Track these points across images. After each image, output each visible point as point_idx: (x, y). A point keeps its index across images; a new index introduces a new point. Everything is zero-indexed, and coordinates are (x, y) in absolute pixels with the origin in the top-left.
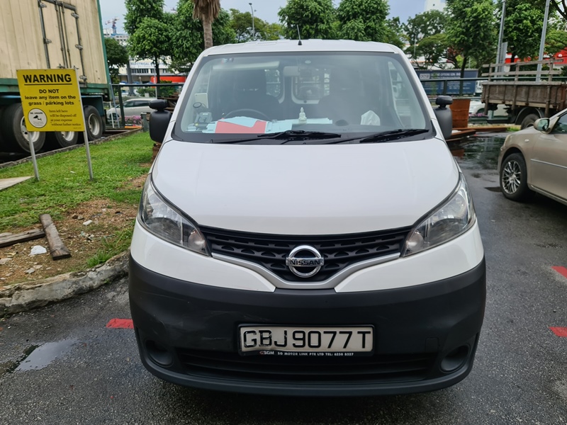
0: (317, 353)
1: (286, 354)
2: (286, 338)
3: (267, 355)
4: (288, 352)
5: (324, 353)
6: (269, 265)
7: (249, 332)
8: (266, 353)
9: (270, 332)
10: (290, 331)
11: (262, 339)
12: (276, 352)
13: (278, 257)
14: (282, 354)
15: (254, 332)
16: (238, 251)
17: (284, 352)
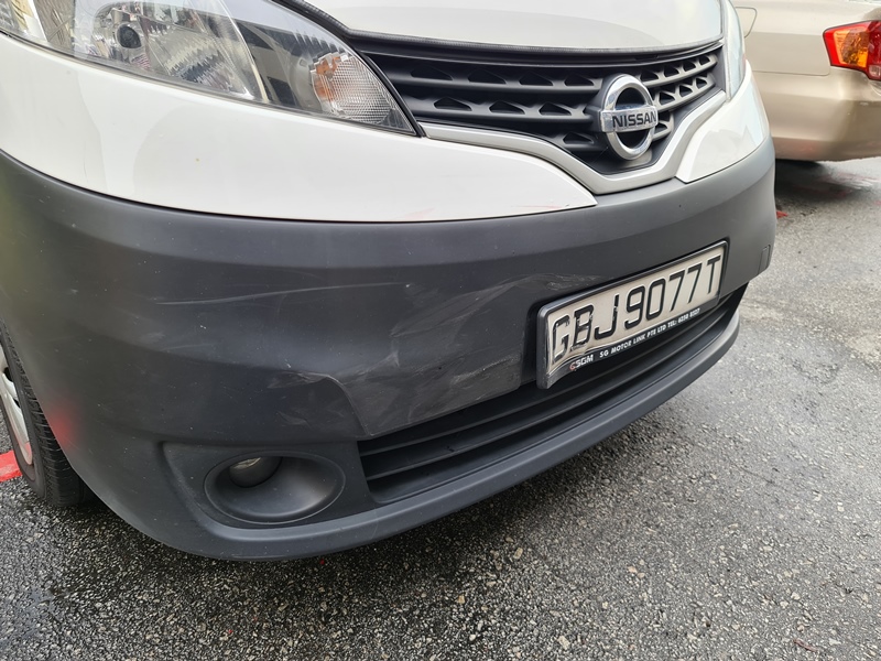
0: (656, 328)
1: (614, 350)
2: (615, 313)
3: (582, 368)
4: (616, 345)
5: (666, 323)
6: (560, 141)
8: (580, 364)
9: (590, 309)
10: (623, 292)
11: (578, 329)
12: (596, 353)
13: (577, 114)
14: (606, 353)
15: (566, 319)
16: (482, 110)
17: (609, 348)
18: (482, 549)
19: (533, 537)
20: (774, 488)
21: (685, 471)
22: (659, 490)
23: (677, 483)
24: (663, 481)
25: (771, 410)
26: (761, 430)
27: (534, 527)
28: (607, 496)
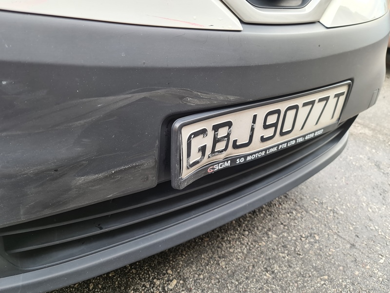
0: (287, 142)
1: (249, 158)
2: (253, 129)
3: (219, 171)
5: (296, 139)
7: (196, 134)
8: (217, 168)
9: (230, 125)
10: (261, 112)
11: (216, 141)
12: (233, 160)
14: (242, 160)
15: (203, 132)
17: (245, 157)
18: (149, 277)
19: (187, 272)
20: (355, 250)
21: (298, 231)
22: (279, 243)
23: (292, 240)
24: (283, 237)
25: (359, 193)
26: (352, 206)
27: (188, 264)
28: (243, 244)
